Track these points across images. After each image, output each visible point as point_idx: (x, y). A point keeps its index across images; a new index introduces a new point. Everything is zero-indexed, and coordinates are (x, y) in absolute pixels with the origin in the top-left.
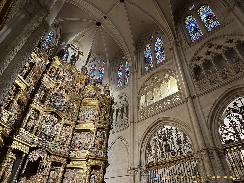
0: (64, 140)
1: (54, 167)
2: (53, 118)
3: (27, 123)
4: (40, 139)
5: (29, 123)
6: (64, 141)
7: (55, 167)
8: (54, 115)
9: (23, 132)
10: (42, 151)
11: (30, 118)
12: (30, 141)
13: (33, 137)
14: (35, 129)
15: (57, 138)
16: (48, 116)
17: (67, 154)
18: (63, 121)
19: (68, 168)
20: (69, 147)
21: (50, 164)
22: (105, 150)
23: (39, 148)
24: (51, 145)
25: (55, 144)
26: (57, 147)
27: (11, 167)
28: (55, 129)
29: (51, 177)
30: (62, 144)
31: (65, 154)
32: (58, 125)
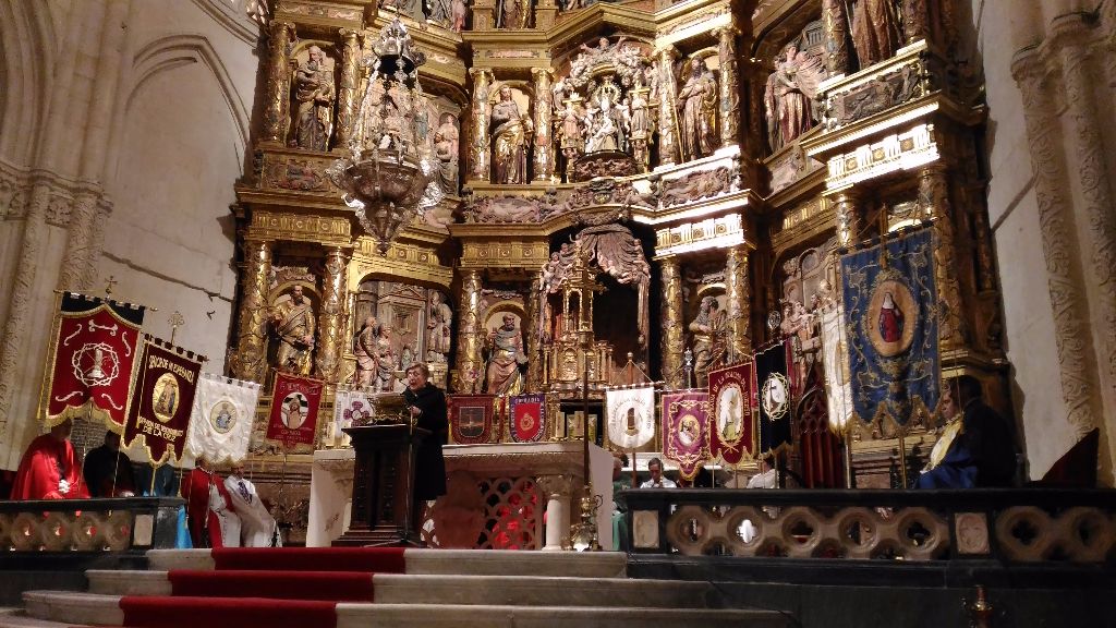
0: (704, 126)
1: (707, 277)
2: (607, 56)
3: (493, 146)
4: (579, 185)
5: (503, 146)
6: (709, 136)
7: (714, 276)
8: (603, 41)
9: (481, 194)
10: (597, 233)
11: (494, 124)
12: (537, 217)
13: (540, 194)
14: (543, 157)
15: (667, 141)
16: (576, 66)
17: (734, 190)
18: (664, 43)
19: (789, 255)
20: (736, 150)
21: (669, 271)
22: (921, 44)
23: (582, 226)
24: (643, 187)
25: (658, 170)
26: (674, 183)
27: (511, 342)
28: (638, 102)
29: (693, 326)
30: (699, 155)
31: (721, 194)
32: (653, 72)
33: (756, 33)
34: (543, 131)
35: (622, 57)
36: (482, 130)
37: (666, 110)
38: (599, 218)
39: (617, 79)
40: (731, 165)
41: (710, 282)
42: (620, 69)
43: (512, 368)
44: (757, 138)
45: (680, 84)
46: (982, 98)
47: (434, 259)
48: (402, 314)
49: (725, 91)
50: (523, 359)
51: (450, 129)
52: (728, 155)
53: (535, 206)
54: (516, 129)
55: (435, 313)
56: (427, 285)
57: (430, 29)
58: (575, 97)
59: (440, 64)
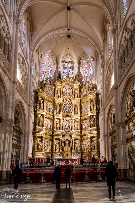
0: (77, 127)
3: (56, 126)
4: (65, 131)
5: (57, 126)
8: (67, 117)
9: (56, 131)
10: (67, 136)
11: (56, 124)
14: (61, 127)
15: (73, 128)
16: (65, 119)
17: (80, 134)
18: (73, 118)
19: (83, 139)
20: (80, 130)
21: (73, 140)
22: (96, 127)
23: (65, 135)
24: (71, 132)
25: (72, 130)
26: (74, 132)
27: (58, 145)
28: (71, 123)
29: (75, 145)
30: (76, 130)
31: (78, 134)
32: (72, 121)
33: (82, 119)
34: (61, 125)
35: (69, 119)
36: (55, 124)
37: (73, 125)
38: (67, 134)
39: (68, 121)
40: (79, 132)
41: (76, 141)
42: (69, 120)
43: (58, 148)
44: (81, 129)
45: (75, 122)
46: (99, 131)
47: (50, 137)
48: (47, 142)
49: (79, 124)
50: (59, 147)
51: (51, 123)
52: (79, 131)
53: (61, 132)
54: (59, 124)
55: (50, 142)
56: (49, 139)
57: (50, 113)
58: (64, 122)
59: (51, 117)
